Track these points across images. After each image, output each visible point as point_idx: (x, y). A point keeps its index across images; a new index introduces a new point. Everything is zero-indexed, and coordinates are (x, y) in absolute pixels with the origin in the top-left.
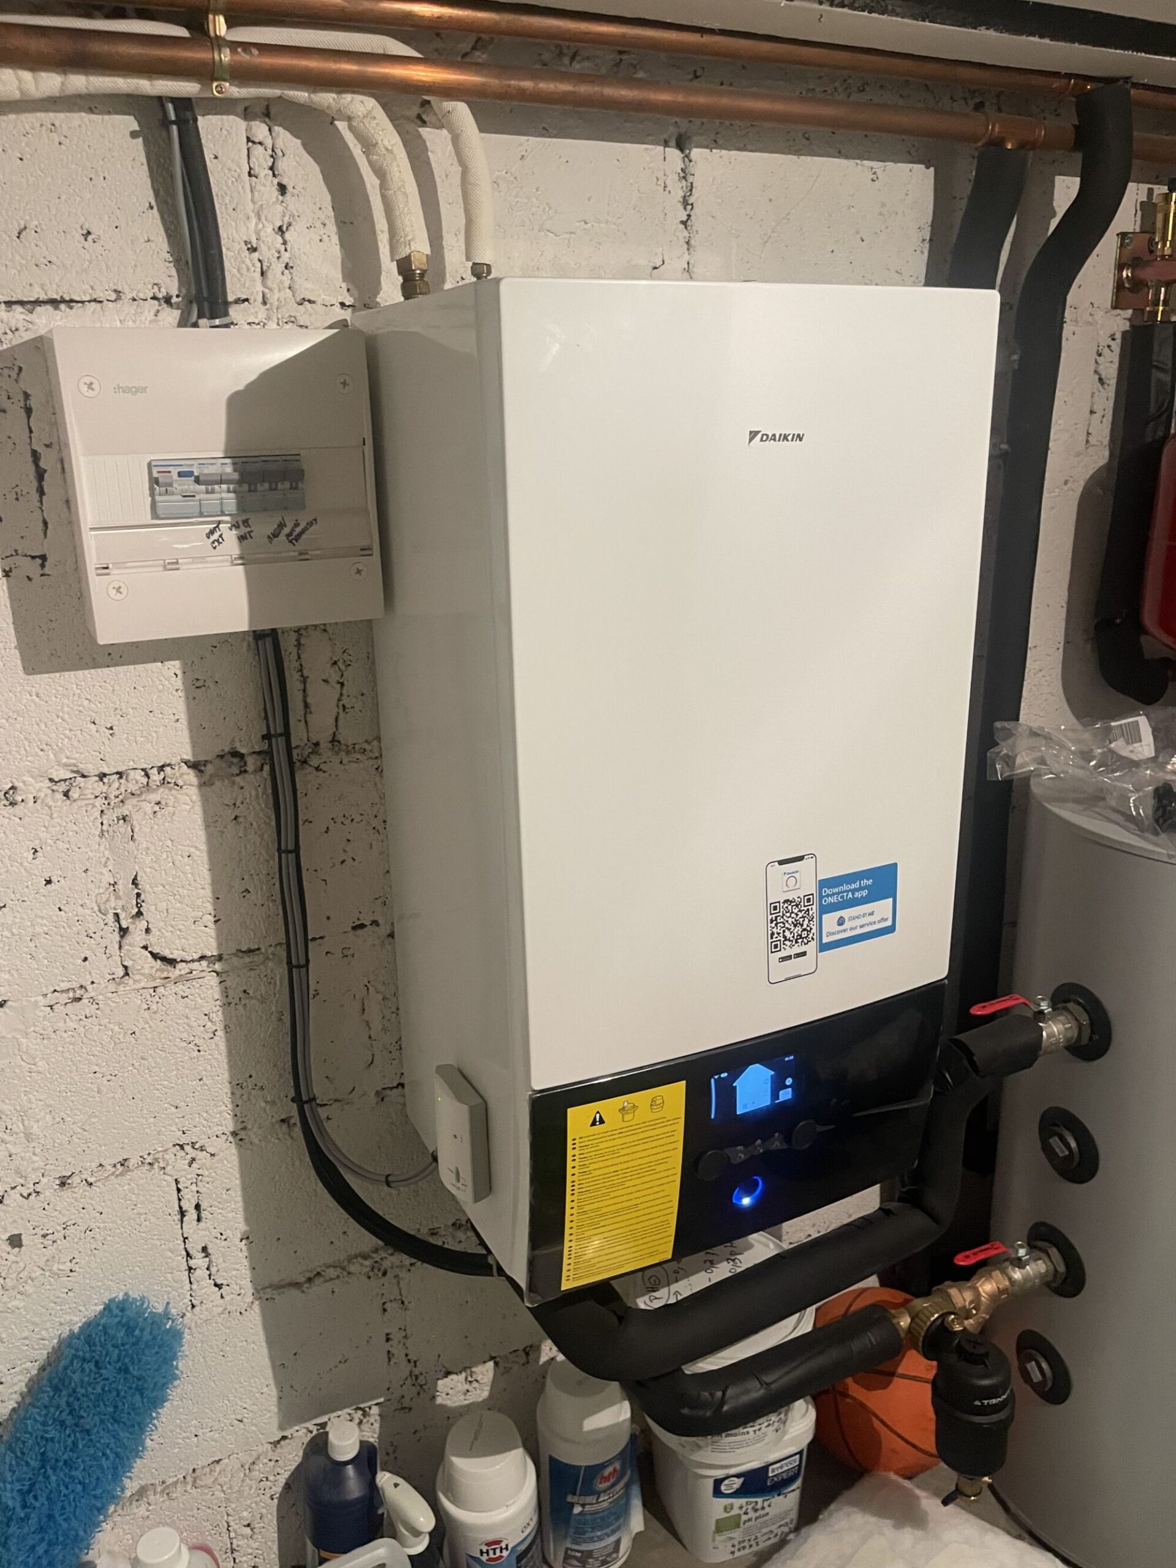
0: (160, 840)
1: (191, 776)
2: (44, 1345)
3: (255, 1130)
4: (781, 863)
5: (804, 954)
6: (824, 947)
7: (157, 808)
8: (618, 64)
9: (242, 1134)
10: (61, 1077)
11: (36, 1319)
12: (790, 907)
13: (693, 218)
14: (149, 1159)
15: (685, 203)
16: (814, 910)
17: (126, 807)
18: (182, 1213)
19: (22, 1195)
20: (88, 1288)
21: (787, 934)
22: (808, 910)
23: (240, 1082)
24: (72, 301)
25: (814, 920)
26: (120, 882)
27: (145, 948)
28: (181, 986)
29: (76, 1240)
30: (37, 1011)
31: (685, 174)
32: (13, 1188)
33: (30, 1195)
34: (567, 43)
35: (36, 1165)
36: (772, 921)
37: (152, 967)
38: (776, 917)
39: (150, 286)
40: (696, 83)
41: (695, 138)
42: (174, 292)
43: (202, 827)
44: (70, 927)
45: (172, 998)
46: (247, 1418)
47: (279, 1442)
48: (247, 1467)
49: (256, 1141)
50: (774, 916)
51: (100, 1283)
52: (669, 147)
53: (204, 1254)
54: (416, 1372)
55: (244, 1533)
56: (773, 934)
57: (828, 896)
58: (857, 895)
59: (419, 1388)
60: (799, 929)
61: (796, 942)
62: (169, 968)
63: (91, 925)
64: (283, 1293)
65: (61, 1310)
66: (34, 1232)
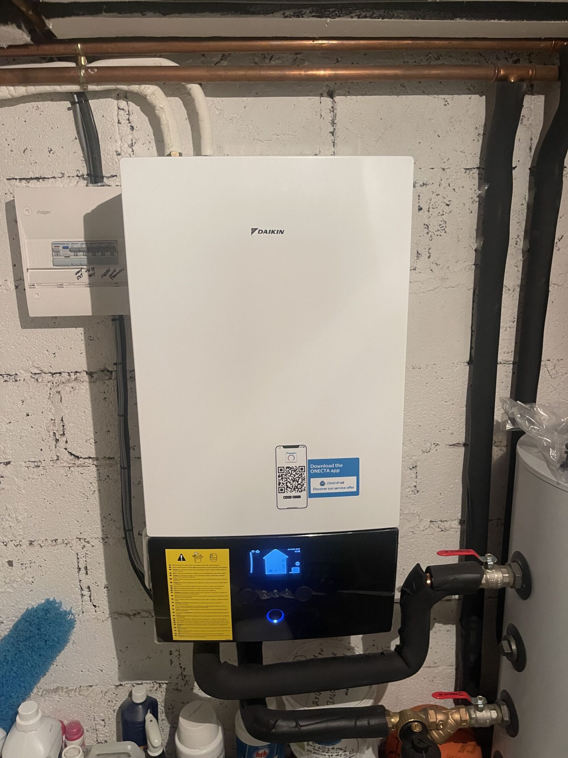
0: (72, 404)
1: (86, 377)
2: (20, 611)
3: (111, 539)
4: (285, 447)
5: (299, 497)
6: (311, 496)
7: (72, 390)
8: (295, 60)
9: (106, 540)
10: (31, 498)
11: (17, 599)
12: (290, 471)
13: (336, 130)
14: (66, 542)
15: (333, 123)
16: (305, 475)
17: (59, 387)
18: (79, 569)
19: (14, 545)
20: (39, 591)
21: (288, 484)
22: (301, 474)
23: (105, 516)
24: (45, 178)
25: (306, 480)
26: (56, 419)
27: (66, 449)
28: (81, 469)
29: (35, 569)
30: (22, 468)
31: (333, 109)
32: (11, 541)
33: (17, 545)
34: (267, 52)
35: (20, 533)
36: (279, 476)
37: (68, 458)
38: (282, 475)
39: (75, 171)
40: (337, 64)
41: (337, 91)
42: (85, 173)
43: (90, 400)
44: (36, 435)
45: (76, 473)
46: (105, 670)
47: (119, 686)
48: (103, 693)
49: (111, 544)
50: (280, 474)
51: (43, 591)
52: (323, 96)
53: (88, 590)
54: (184, 673)
55: (101, 723)
56: (280, 483)
57: (314, 469)
58: (332, 471)
59: (185, 682)
60: (295, 483)
61: (294, 490)
62: (77, 460)
63: (44, 436)
64: (122, 617)
65: (28, 598)
66: (18, 561)
